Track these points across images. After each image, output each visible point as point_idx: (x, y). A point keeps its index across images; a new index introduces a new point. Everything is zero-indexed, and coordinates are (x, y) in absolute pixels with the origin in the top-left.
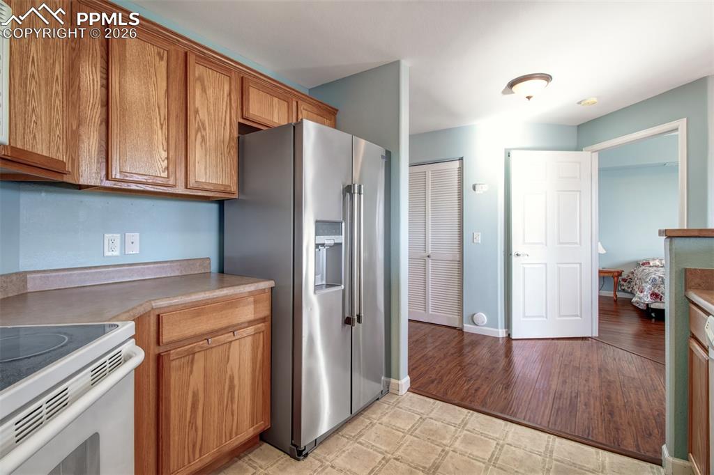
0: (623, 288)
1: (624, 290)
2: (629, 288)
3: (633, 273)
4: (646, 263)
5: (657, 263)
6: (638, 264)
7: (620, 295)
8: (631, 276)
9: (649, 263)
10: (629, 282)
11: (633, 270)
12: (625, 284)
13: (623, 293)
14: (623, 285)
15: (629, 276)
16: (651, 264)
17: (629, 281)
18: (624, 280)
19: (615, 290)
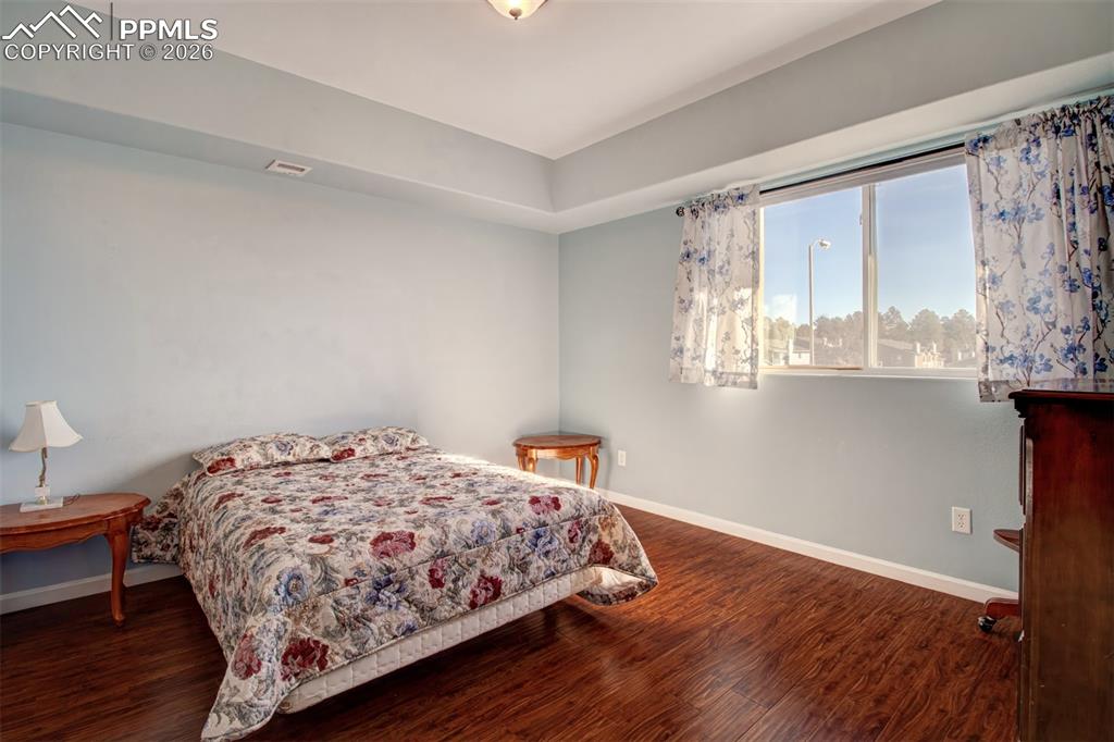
0: (146, 552)
1: (150, 559)
2: (166, 548)
3: (178, 495)
4: (223, 463)
5: (255, 456)
6: (199, 467)
7: (136, 576)
8: (173, 505)
9: (231, 461)
10: (167, 529)
11: (178, 485)
12: (152, 536)
13: (150, 567)
14: (147, 544)
15: (165, 507)
16: (239, 465)
17: (168, 523)
18: (152, 525)
19: (121, 565)
